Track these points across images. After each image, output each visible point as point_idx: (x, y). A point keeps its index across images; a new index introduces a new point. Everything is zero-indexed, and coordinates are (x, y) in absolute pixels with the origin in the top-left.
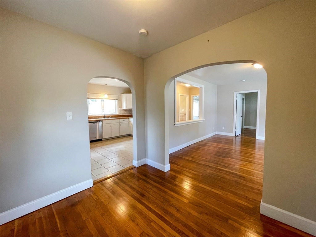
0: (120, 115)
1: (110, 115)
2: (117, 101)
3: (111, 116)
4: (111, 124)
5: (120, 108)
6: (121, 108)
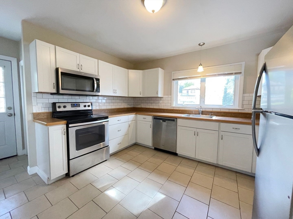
4: (195, 129)
5: (247, 95)
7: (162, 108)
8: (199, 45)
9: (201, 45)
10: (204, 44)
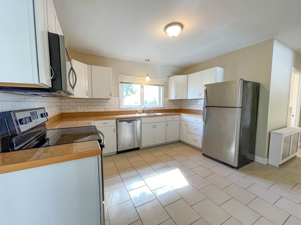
0: (166, 108)
1: (151, 109)
2: (162, 87)
3: (153, 110)
4: (153, 124)
5: (165, 99)
6: (167, 99)
7: (109, 110)
8: (146, 60)
9: (147, 61)
10: (149, 60)
